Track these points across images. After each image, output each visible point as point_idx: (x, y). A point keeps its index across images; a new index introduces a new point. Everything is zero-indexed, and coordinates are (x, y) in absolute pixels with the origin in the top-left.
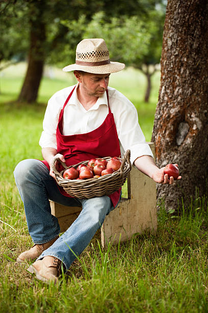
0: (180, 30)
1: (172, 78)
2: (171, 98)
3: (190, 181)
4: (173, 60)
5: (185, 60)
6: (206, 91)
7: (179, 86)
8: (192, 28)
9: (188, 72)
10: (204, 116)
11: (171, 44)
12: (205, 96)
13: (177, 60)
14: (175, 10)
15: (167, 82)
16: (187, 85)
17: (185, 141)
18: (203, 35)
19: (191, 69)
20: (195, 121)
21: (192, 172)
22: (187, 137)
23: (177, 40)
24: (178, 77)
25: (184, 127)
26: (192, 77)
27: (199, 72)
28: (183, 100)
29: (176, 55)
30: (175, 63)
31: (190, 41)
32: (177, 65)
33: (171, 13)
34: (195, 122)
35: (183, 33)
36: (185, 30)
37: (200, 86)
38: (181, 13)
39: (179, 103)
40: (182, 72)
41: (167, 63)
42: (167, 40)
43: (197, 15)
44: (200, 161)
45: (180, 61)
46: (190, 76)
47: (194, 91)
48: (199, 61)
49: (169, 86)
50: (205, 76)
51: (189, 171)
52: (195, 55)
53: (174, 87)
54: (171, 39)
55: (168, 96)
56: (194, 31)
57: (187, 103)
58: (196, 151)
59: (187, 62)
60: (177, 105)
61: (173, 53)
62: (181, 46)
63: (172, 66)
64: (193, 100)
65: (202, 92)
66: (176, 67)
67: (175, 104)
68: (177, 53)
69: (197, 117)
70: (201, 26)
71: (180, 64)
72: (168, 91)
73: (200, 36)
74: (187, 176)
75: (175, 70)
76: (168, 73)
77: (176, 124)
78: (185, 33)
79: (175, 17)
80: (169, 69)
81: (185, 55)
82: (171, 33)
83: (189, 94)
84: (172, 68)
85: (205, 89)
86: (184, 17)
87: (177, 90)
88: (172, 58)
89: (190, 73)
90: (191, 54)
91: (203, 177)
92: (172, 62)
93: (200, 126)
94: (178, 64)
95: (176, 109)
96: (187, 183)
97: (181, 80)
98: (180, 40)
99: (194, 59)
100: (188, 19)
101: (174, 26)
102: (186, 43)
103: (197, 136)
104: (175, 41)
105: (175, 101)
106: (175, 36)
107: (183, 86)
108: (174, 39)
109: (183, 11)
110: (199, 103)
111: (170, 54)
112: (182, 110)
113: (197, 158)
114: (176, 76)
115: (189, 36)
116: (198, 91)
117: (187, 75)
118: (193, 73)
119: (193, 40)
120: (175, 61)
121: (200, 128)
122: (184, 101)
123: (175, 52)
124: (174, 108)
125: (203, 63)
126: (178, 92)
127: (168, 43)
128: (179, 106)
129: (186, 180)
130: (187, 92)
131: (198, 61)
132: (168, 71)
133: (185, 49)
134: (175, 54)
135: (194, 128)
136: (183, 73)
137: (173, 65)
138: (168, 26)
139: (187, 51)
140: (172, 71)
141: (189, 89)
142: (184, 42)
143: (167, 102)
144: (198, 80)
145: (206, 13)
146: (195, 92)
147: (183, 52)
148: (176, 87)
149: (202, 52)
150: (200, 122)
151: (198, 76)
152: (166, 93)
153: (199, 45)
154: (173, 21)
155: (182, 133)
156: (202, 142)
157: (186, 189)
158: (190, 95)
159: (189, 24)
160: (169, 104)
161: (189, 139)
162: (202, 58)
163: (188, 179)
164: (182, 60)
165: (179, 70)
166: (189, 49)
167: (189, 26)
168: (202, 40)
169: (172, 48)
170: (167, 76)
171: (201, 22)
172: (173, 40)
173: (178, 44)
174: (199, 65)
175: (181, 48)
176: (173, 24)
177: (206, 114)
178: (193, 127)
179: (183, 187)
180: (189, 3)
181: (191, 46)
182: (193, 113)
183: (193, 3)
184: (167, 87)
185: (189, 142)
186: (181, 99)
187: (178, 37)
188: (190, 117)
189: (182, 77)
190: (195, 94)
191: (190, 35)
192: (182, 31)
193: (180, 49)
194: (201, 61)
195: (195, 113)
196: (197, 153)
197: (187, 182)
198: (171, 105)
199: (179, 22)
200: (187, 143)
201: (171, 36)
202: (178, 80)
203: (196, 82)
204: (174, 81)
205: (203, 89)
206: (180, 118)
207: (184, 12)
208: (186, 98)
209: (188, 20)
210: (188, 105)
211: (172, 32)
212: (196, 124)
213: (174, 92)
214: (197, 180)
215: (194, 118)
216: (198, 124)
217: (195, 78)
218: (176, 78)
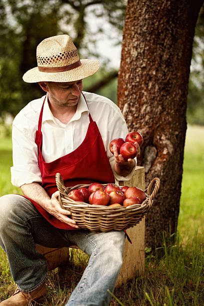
0: (148, 38)
1: (138, 94)
2: (137, 117)
3: (161, 214)
4: (140, 73)
5: (154, 73)
6: (177, 110)
7: (146, 103)
8: (162, 36)
9: (157, 87)
10: (175, 138)
11: (136, 55)
12: (176, 115)
13: (145, 73)
14: (140, 16)
15: (131, 99)
16: (156, 102)
17: (154, 168)
18: (174, 46)
19: (161, 83)
20: (166, 144)
21: (162, 204)
22: (155, 163)
23: (144, 50)
24: (145, 93)
25: (151, 151)
26: (162, 93)
27: (170, 87)
28: (151, 120)
29: (144, 67)
30: (142, 77)
31: (159, 52)
32: (144, 78)
33: (135, 20)
34: (166, 146)
35: (152, 41)
36: (154, 39)
37: (171, 103)
38: (149, 18)
39: (147, 123)
40: (149, 87)
41: (131, 77)
42: (129, 50)
43: (168, 22)
44: (171, 190)
45: (148, 74)
46: (160, 92)
47: (163, 109)
48: (170, 75)
49: (134, 103)
50: (176, 92)
51: (160, 203)
52: (165, 67)
53: (141, 105)
54: (137, 49)
55: (133, 116)
56: (164, 40)
57: (156, 124)
58: (166, 179)
59: (156, 76)
60: (144, 125)
61: (139, 66)
62: (149, 57)
63: (138, 80)
64: (163, 120)
65: (173, 111)
66: (143, 81)
67: (143, 124)
68: (144, 65)
69: (168, 139)
70: (172, 34)
71: (148, 77)
72: (133, 109)
73: (171, 47)
74: (158, 209)
75: (141, 85)
76: (132, 88)
77: (143, 148)
78: (154, 42)
79: (141, 24)
80: (133, 84)
81: (154, 67)
82: (136, 43)
83: (158, 113)
84: (137, 82)
85: (176, 106)
86: (153, 24)
87: (144, 108)
88: (137, 71)
89: (159, 88)
90: (160, 66)
91: (173, 209)
92: (138, 76)
93: (171, 150)
94: (146, 77)
95: (144, 130)
96: (158, 217)
97: (149, 96)
98: (147, 50)
99: (164, 72)
100: (158, 26)
101: (140, 34)
102: (155, 54)
103: (168, 161)
104: (142, 51)
105: (142, 121)
106: (142, 45)
107: (152, 103)
108: (141, 48)
109: (151, 16)
110: (169, 123)
111: (136, 67)
112: (151, 131)
113: (168, 187)
114: (143, 91)
115: (158, 46)
116: (169, 109)
117: (156, 90)
118: (163, 89)
119: (163, 51)
120: (142, 74)
121: (171, 152)
122: (153, 121)
123: (142, 64)
124: (141, 129)
125: (174, 77)
126: (145, 110)
127: (132, 53)
128: (147, 126)
129: (157, 213)
130: (156, 110)
131: (168, 75)
132: (133, 86)
133: (154, 61)
134: (142, 66)
135: (165, 152)
136: (151, 88)
137: (140, 79)
138: (131, 34)
139: (157, 62)
140: (138, 86)
141: (158, 107)
142: (153, 53)
143: (132, 123)
144: (168, 97)
145: (177, 20)
146: (165, 110)
147: (151, 64)
148: (143, 105)
149: (173, 64)
150: (171, 146)
151: (168, 92)
152: (131, 112)
153: (170, 56)
154: (138, 28)
155: (149, 158)
156: (173, 168)
157: (157, 223)
158: (160, 114)
159: (158, 32)
160: (134, 124)
161: (158, 165)
162: (172, 72)
163: (159, 212)
164: (150, 73)
165: (147, 85)
166: (159, 60)
167: (159, 34)
168: (173, 51)
169: (137, 59)
170: (132, 92)
171: (172, 31)
172: (139, 50)
173: (146, 55)
174: (169, 79)
175: (149, 59)
176: (139, 32)
177: (177, 136)
178: (163, 151)
179: (154, 221)
180: (159, 8)
181: (161, 57)
182: (163, 135)
183: (164, 7)
184: (131, 104)
185: (159, 169)
186: (150, 119)
187: (145, 47)
188: (160, 139)
189: (150, 93)
190: (165, 113)
191: (160, 44)
192: (150, 40)
193: (148, 61)
194: (172, 75)
195: (166, 135)
196: (168, 181)
197: (158, 215)
198: (138, 126)
199: (147, 29)
200: (156, 170)
201: (135, 45)
202: (146, 96)
203: (166, 98)
204: (140, 97)
205: (174, 108)
206: (148, 140)
207: (153, 18)
208: (155, 118)
209: (158, 28)
210: (157, 125)
211: (137, 40)
212: (167, 148)
213: (140, 110)
214: (168, 212)
215: (165, 140)
216: (169, 148)
217: (165, 95)
218: (143, 94)
